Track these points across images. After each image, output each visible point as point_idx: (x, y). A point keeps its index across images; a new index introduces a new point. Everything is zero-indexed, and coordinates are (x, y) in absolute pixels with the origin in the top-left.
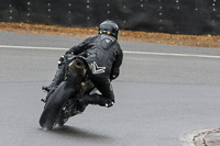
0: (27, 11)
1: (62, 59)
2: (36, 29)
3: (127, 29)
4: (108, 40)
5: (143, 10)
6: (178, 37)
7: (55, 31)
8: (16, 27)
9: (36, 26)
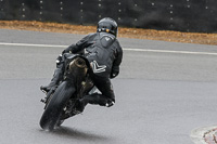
0: (40, 10)
1: (60, 58)
2: (48, 27)
3: (138, 27)
4: (108, 38)
5: (154, 9)
6: (189, 35)
7: (68, 29)
8: (29, 26)
9: (49, 24)
